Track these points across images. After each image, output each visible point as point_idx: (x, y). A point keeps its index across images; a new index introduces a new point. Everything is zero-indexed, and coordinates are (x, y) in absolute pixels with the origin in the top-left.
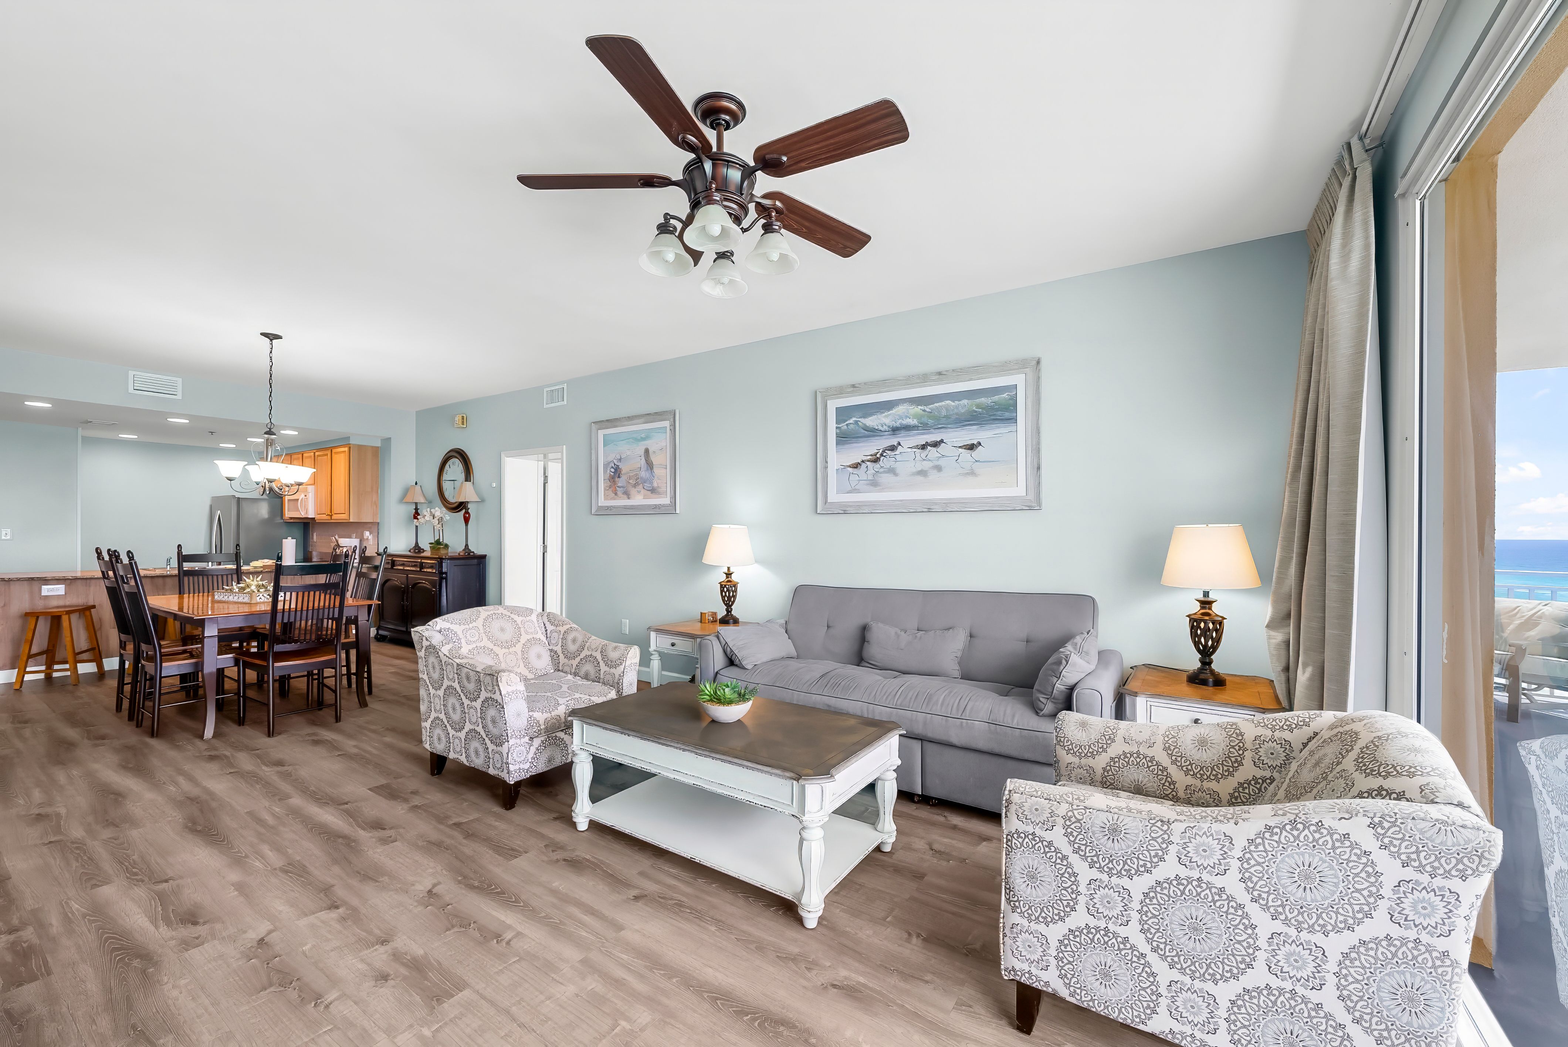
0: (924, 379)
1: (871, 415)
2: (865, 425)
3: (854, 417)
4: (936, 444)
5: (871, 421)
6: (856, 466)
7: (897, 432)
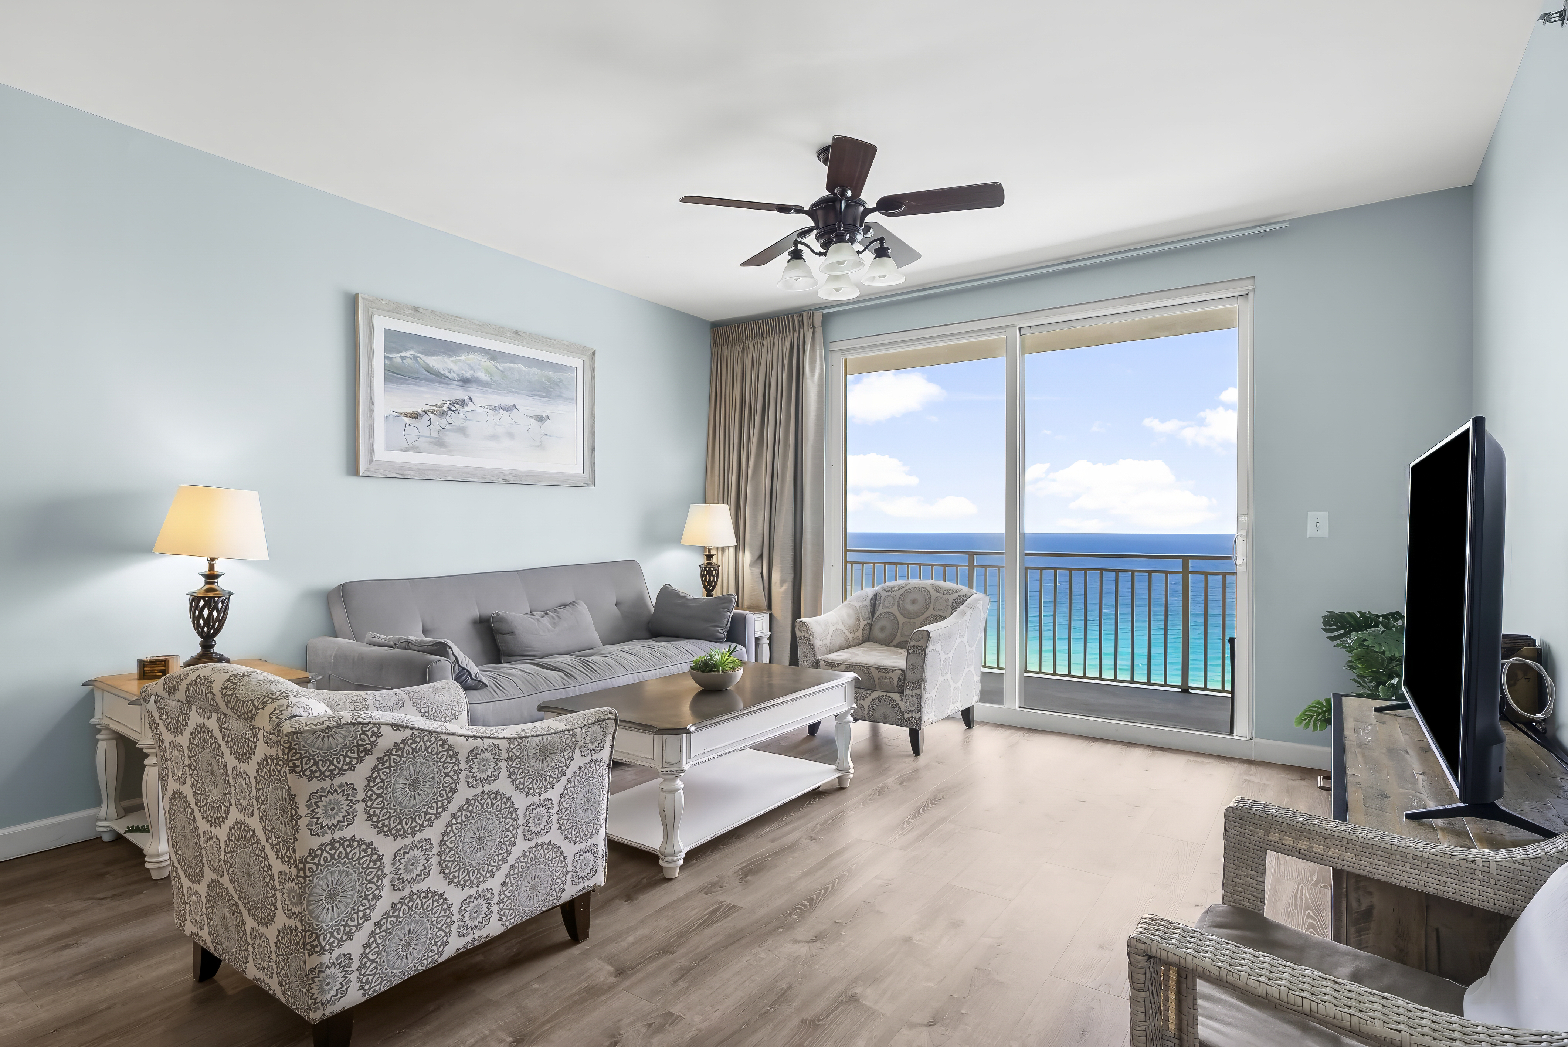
0: (499, 332)
1: (435, 354)
2: (428, 365)
3: (412, 349)
4: (509, 409)
5: (435, 362)
6: (415, 416)
7: (468, 385)
